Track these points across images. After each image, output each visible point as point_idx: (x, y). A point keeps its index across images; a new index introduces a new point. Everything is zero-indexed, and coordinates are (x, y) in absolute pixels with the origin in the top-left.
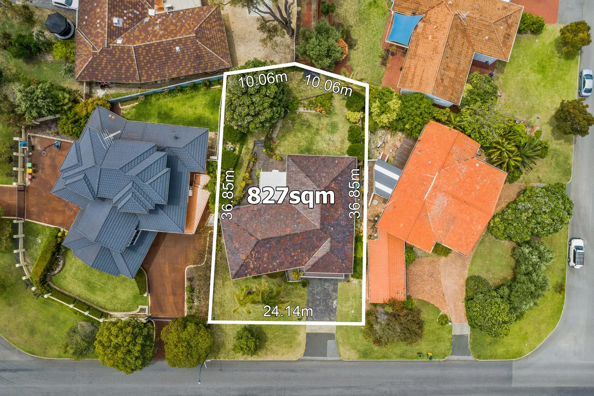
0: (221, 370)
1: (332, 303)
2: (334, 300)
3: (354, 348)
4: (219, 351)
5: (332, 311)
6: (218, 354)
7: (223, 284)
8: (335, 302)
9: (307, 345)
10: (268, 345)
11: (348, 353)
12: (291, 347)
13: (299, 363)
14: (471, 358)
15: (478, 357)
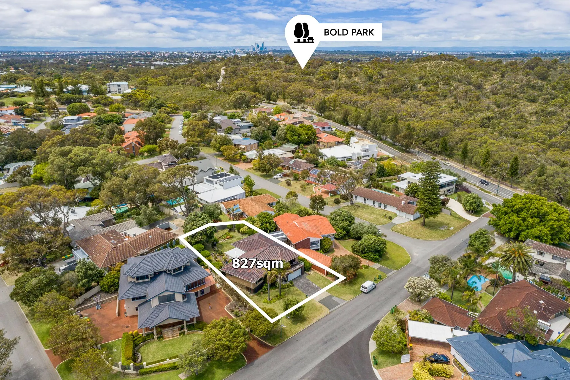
0: (297, 340)
2: (312, 284)
3: (347, 294)
4: (285, 333)
5: (317, 288)
6: (285, 335)
8: (314, 284)
9: (324, 305)
10: (307, 316)
11: (347, 297)
12: (319, 310)
13: (332, 314)
14: (395, 271)
15: (397, 269)
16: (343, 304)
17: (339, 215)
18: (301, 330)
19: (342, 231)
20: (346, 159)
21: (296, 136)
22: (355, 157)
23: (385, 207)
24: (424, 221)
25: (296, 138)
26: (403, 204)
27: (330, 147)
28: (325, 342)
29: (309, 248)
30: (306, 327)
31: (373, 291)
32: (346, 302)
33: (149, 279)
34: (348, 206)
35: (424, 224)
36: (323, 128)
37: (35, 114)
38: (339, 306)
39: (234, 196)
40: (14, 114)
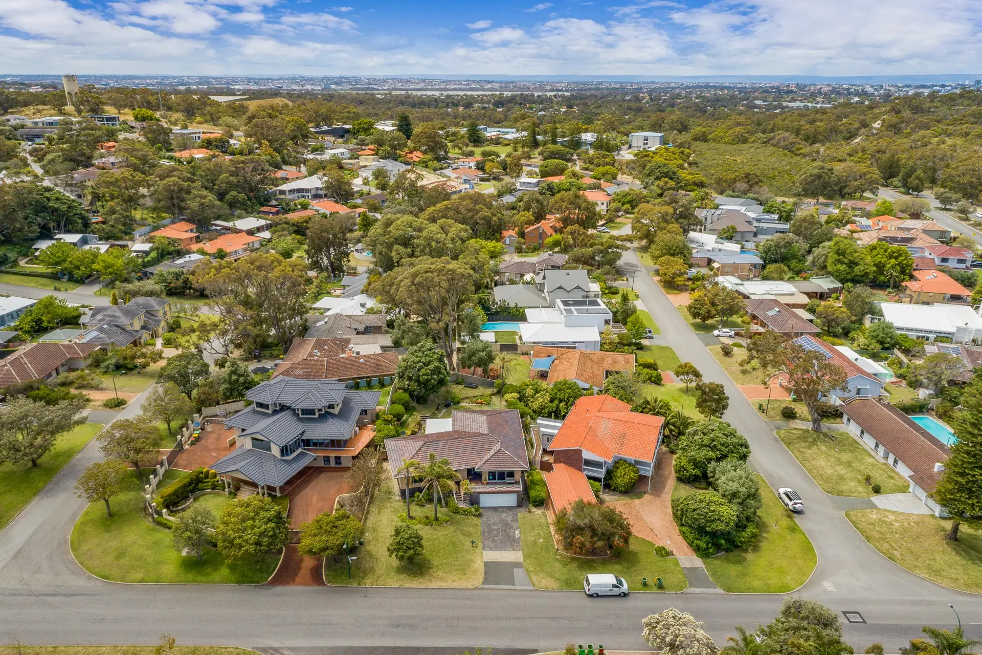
0: (366, 596)
1: (514, 533)
2: (515, 530)
3: (552, 577)
4: (366, 576)
5: (514, 541)
6: (363, 578)
7: (379, 512)
8: (517, 532)
9: (486, 573)
10: (433, 572)
11: (544, 581)
12: (465, 574)
13: (477, 592)
14: (719, 591)
15: (729, 590)
16: (518, 587)
17: (704, 434)
18: (395, 585)
19: (690, 467)
20: (932, 336)
21: (843, 263)
22: (967, 338)
23: (896, 462)
24: (956, 529)
25: (842, 267)
26: (936, 469)
27: (928, 303)
28: (397, 625)
29: (580, 470)
30: (407, 586)
31: (607, 599)
32: (532, 588)
33: (270, 412)
34: (807, 431)
35: (954, 537)
36: (944, 260)
37: (495, 170)
38: (513, 587)
39: (575, 342)
40: (474, 168)
